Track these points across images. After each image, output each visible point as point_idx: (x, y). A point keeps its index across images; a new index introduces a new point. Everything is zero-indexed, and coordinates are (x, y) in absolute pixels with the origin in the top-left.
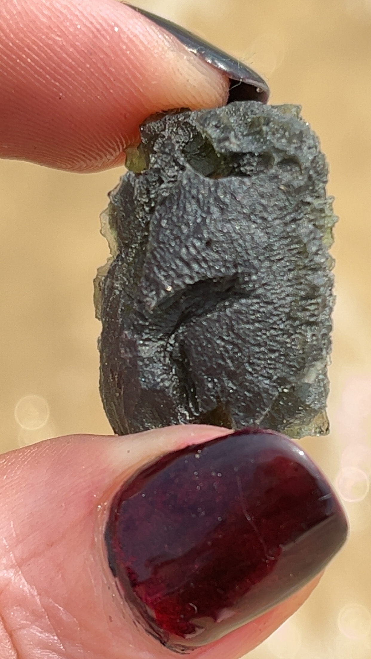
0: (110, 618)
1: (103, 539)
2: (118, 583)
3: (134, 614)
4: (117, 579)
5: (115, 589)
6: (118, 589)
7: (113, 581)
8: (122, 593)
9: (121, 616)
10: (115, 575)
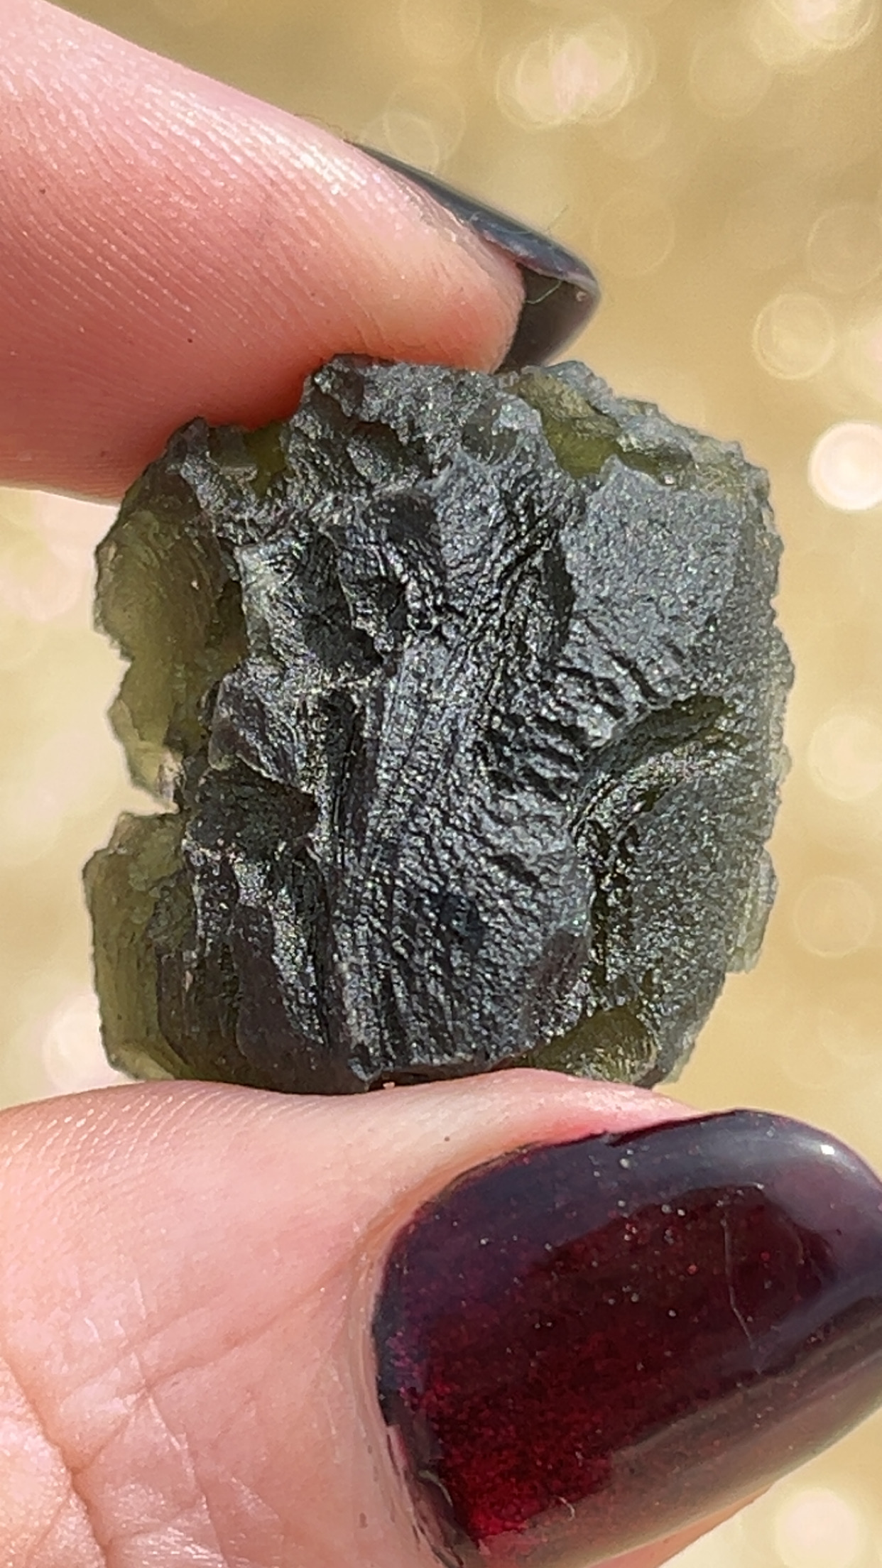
0: (363, 1517)
1: (368, 1332)
2: (394, 1439)
3: (418, 1512)
4: (392, 1431)
5: (385, 1452)
6: (391, 1454)
7: (383, 1435)
8: (401, 1463)
9: (388, 1516)
10: (388, 1421)
